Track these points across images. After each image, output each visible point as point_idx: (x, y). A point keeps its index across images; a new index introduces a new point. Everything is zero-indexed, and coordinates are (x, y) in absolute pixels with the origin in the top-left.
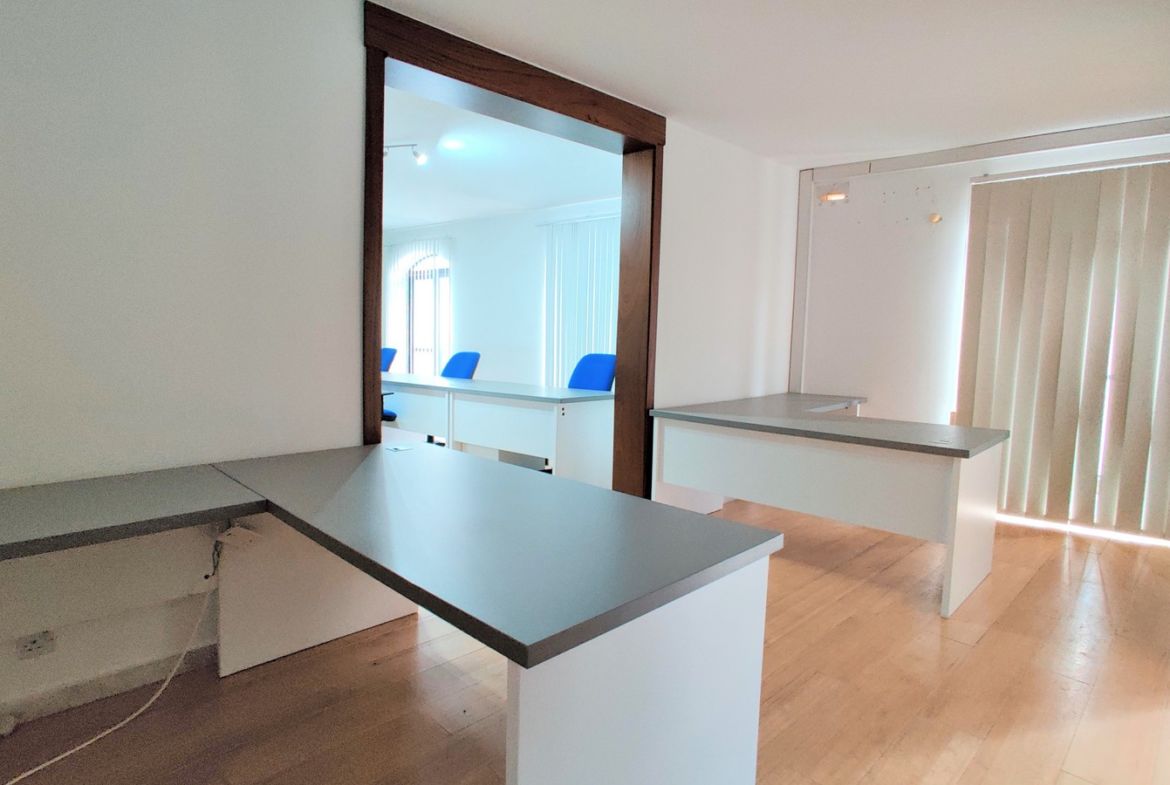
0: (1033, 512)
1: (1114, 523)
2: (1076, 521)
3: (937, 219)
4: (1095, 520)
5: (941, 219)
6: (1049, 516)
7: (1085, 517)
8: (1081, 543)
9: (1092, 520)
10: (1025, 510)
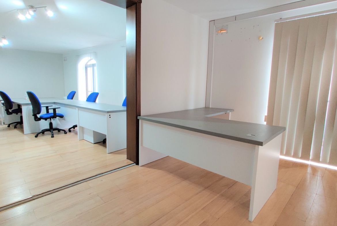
0: (295, 156)
1: (328, 162)
2: (312, 160)
3: (261, 38)
4: (321, 160)
5: (263, 38)
6: (302, 158)
7: (317, 159)
8: (315, 169)
9: (320, 160)
10: (292, 154)
